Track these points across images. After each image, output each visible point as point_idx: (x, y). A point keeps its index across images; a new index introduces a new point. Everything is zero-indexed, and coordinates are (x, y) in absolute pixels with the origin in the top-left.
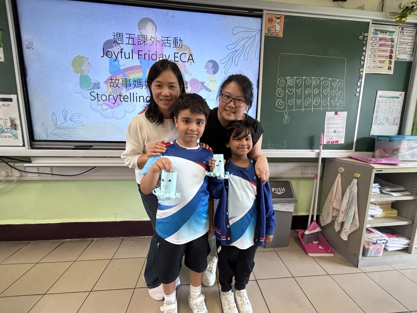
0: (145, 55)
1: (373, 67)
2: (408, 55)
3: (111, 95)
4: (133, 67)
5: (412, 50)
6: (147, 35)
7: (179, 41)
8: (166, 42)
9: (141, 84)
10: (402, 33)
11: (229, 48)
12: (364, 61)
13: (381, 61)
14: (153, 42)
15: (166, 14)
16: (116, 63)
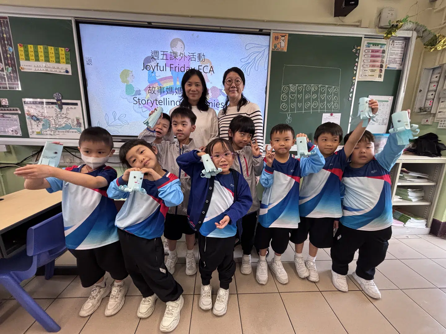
0: (175, 67)
1: (365, 75)
2: (397, 64)
3: (149, 100)
4: (166, 77)
5: (401, 60)
6: (177, 51)
7: (202, 56)
8: (192, 57)
9: (172, 91)
10: (392, 45)
11: (243, 61)
12: (356, 70)
13: (372, 70)
14: (182, 57)
15: (193, 35)
16: (153, 74)
